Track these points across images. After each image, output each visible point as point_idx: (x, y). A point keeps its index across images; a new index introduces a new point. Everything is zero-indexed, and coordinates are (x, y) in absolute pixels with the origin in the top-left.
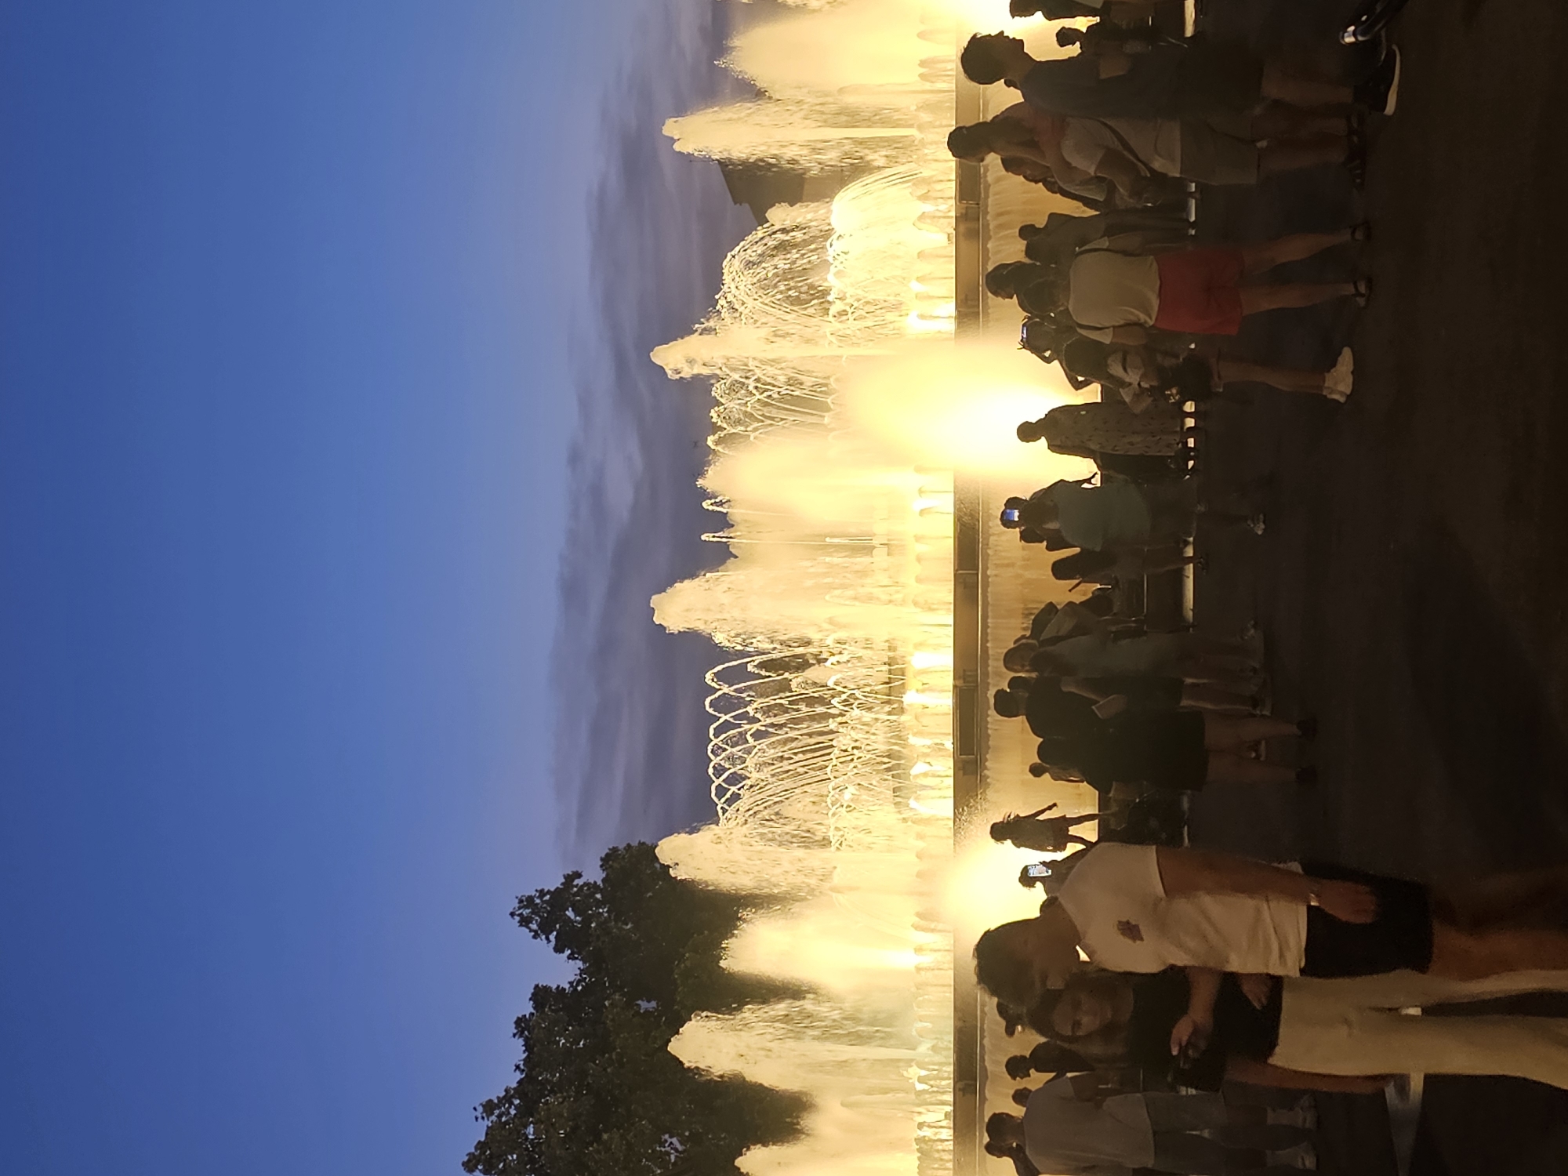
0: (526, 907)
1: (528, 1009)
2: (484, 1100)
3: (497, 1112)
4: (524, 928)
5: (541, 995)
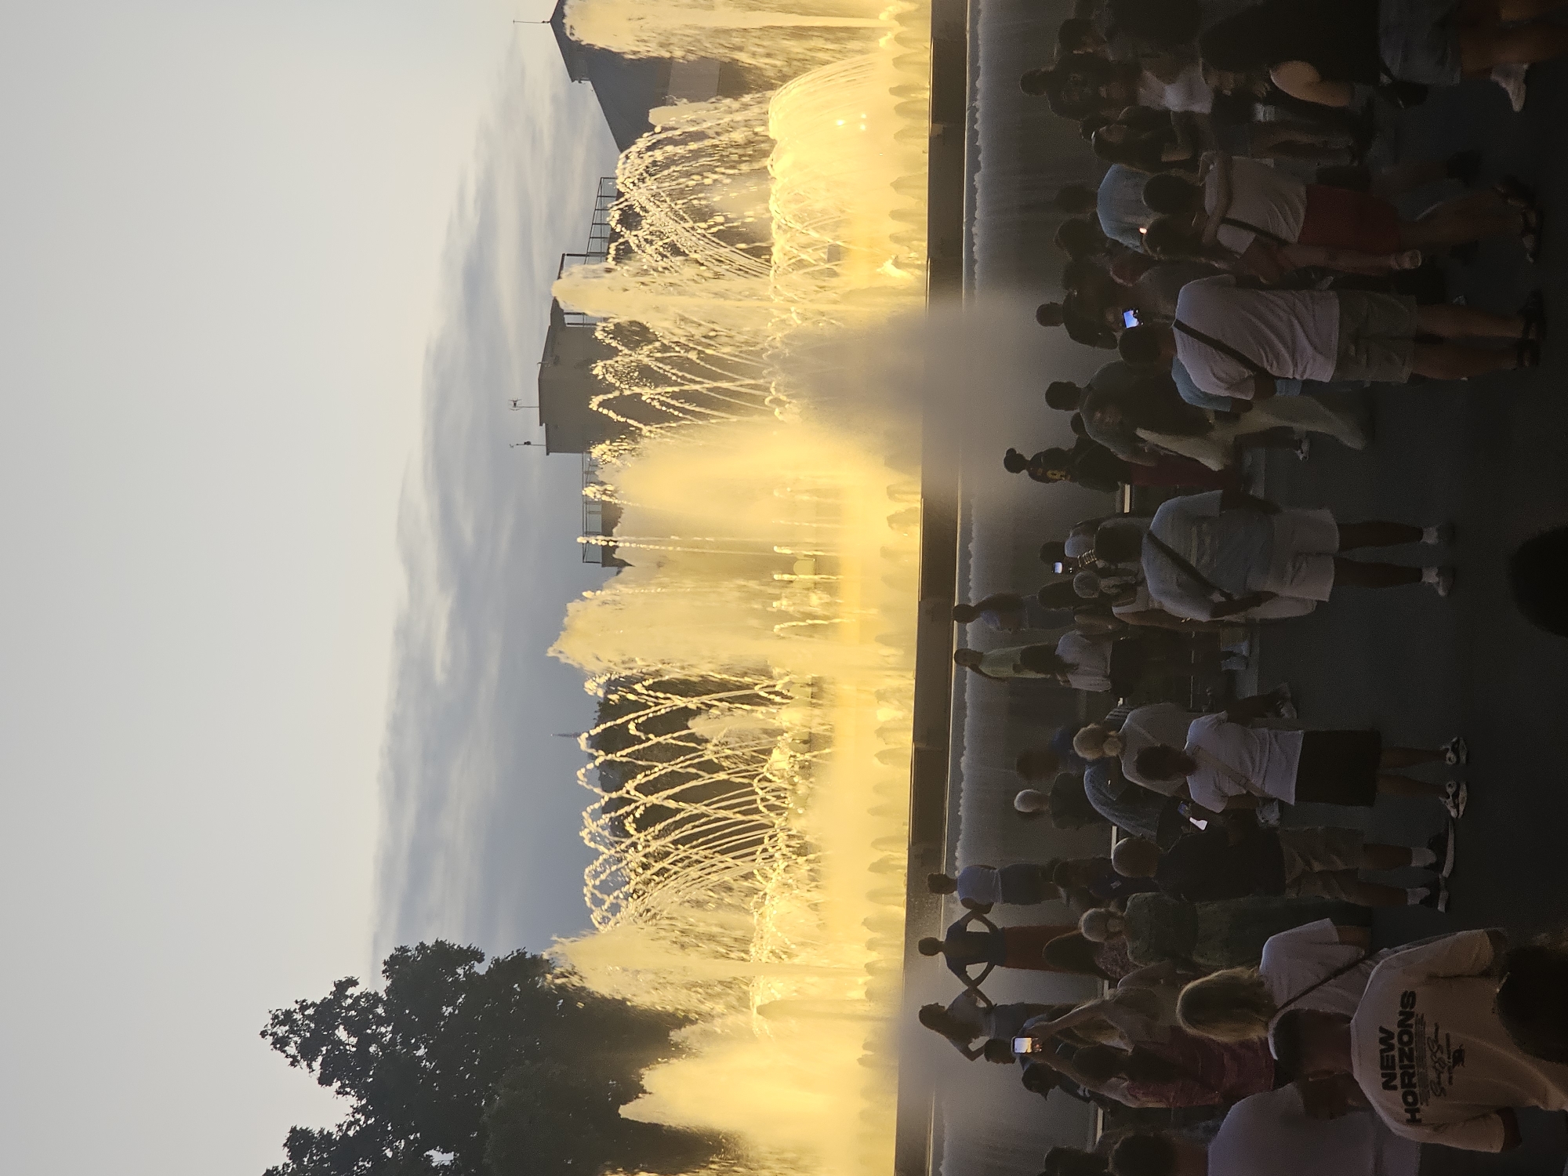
0: (283, 1025)
1: (281, 1158)
4: (278, 1053)
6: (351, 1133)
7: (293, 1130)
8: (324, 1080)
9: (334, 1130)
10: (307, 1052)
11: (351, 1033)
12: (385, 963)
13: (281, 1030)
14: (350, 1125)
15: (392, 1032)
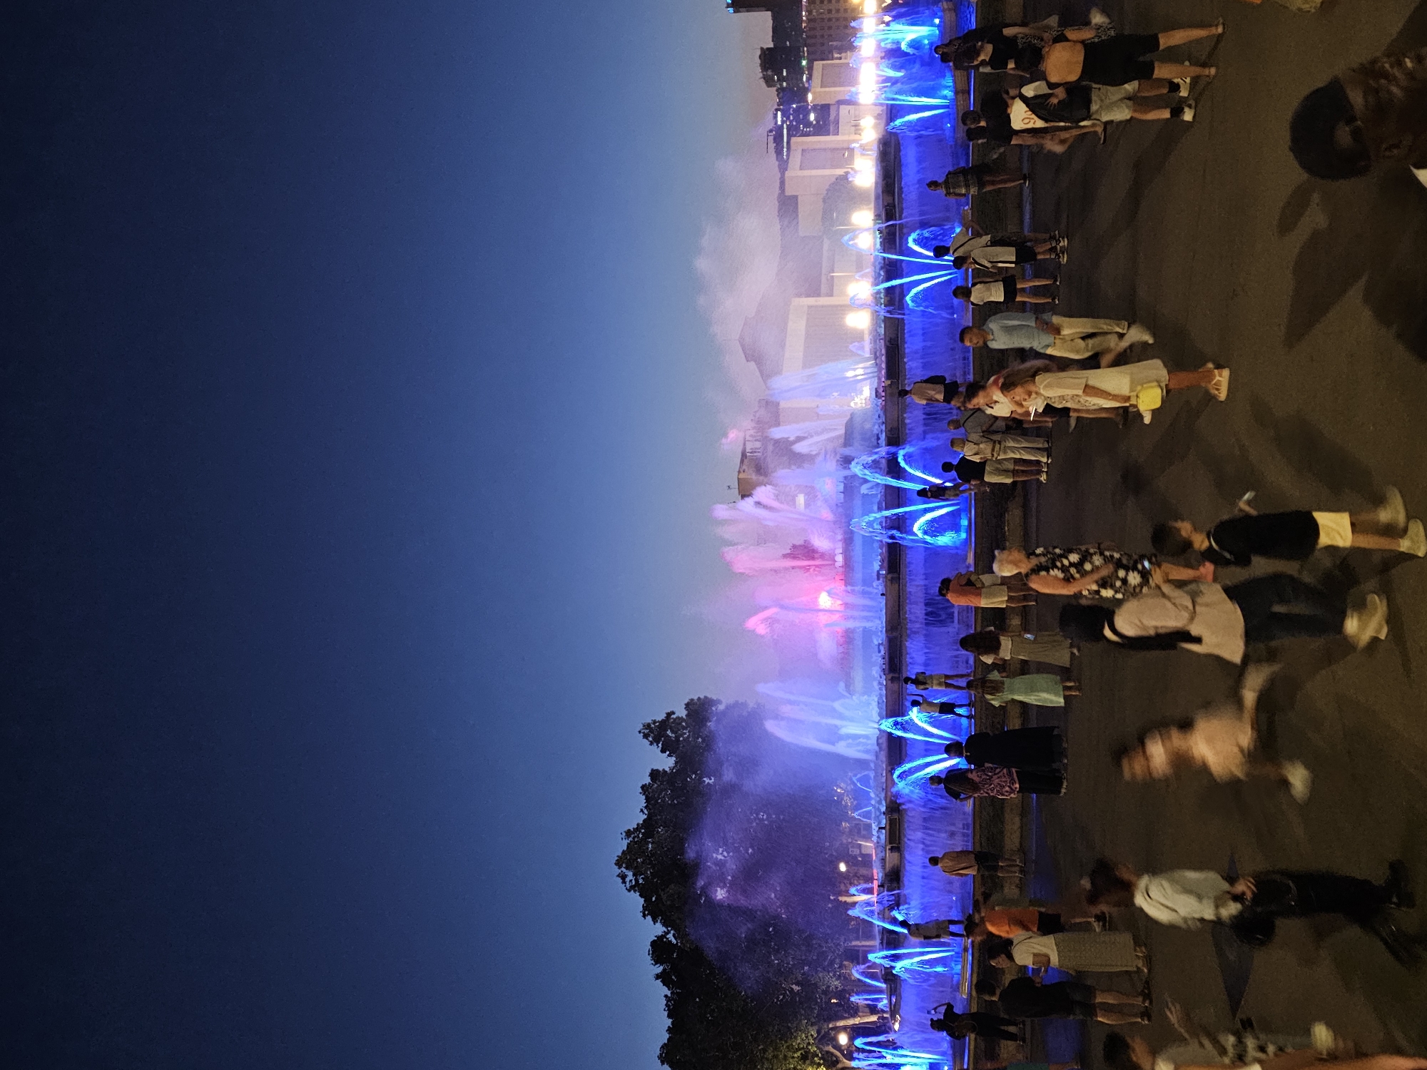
0: (646, 729)
1: (647, 780)
2: (626, 830)
3: (632, 836)
4: (645, 740)
5: (654, 774)
6: (674, 771)
7: (652, 770)
8: (663, 751)
9: (667, 769)
10: (656, 740)
11: (672, 732)
12: (686, 704)
13: (646, 731)
14: (674, 767)
15: (689, 732)
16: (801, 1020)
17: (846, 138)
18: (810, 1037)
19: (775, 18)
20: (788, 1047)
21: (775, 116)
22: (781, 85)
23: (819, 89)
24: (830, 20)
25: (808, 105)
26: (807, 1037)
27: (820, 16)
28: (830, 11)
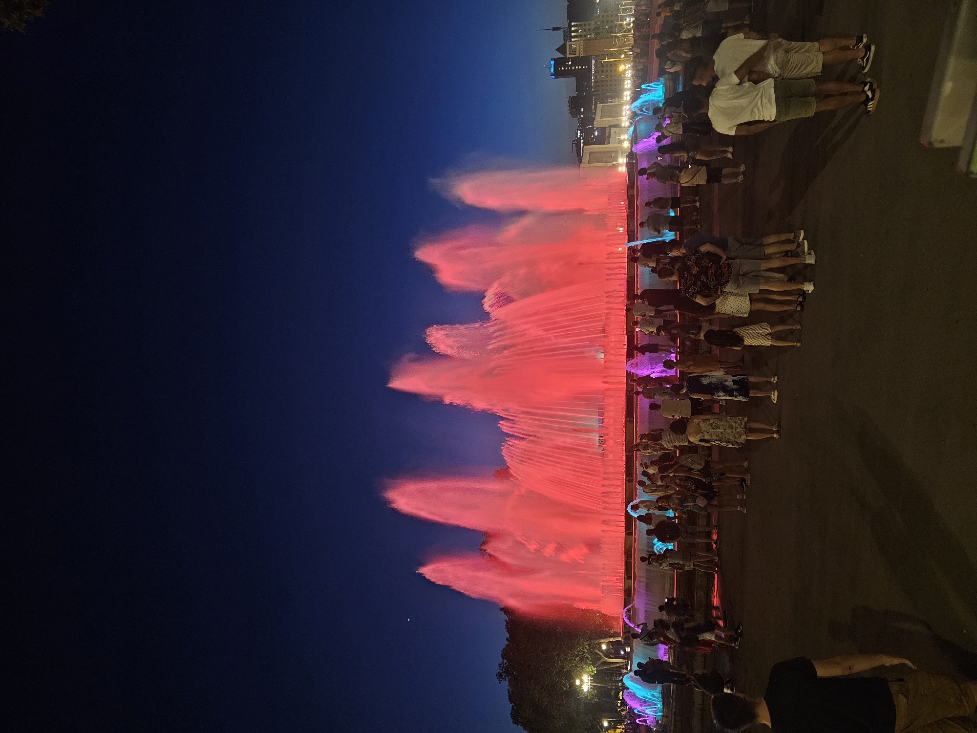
16: (580, 639)
17: (614, 145)
18: (585, 649)
19: (577, 80)
20: (572, 654)
21: (577, 134)
22: (580, 116)
23: (600, 119)
24: (607, 81)
25: (594, 127)
26: (583, 649)
27: (602, 79)
28: (607, 76)
